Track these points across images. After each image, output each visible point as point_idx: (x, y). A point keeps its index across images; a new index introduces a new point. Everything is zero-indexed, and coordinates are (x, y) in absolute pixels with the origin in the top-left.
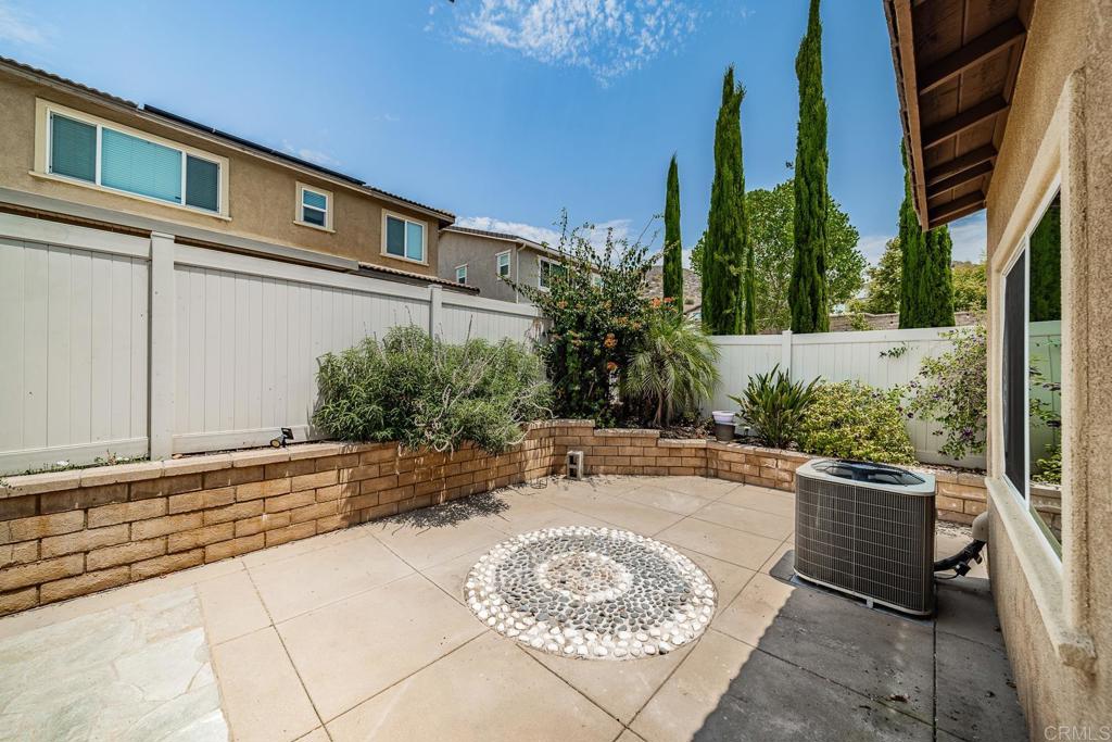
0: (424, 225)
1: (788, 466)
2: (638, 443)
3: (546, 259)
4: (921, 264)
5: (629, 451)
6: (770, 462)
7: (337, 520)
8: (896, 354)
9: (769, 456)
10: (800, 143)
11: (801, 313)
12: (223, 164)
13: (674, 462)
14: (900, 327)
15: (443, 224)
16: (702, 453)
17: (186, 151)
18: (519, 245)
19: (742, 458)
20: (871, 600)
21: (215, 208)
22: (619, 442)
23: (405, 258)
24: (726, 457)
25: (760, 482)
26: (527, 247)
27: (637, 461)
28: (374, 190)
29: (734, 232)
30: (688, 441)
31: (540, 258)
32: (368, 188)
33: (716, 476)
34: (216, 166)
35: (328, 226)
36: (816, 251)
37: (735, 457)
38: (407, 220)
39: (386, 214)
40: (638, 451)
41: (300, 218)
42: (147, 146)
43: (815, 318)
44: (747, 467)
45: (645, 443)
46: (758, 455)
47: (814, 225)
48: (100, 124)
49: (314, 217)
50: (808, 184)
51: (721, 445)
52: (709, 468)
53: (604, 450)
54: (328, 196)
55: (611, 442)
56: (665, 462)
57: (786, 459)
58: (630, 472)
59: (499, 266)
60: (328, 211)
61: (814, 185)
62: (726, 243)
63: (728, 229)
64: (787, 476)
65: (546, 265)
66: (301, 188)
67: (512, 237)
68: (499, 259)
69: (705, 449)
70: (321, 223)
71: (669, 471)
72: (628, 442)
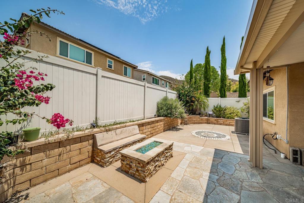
0: (131, 68)
1: (223, 121)
2: (196, 118)
3: (154, 77)
4: (242, 87)
5: (194, 119)
6: (220, 120)
7: (162, 131)
8: (238, 102)
9: (219, 119)
10: (221, 63)
11: (222, 94)
12: (93, 53)
13: (202, 121)
14: (238, 97)
15: (135, 68)
16: (206, 120)
17: (86, 50)
18: (148, 73)
19: (214, 120)
20: (246, 134)
21: (91, 64)
22: (193, 118)
23: (127, 76)
24: (211, 120)
25: (218, 124)
26: (151, 74)
27: (196, 121)
28: (123, 60)
29: (209, 78)
30: (204, 118)
31: (152, 76)
32: (121, 60)
33: (209, 124)
34: (91, 54)
35: (113, 69)
36: (225, 83)
37: (213, 120)
38: (128, 67)
39: (124, 65)
40: (196, 119)
41: (107, 67)
42: (78, 49)
43: (225, 95)
44: (215, 122)
45: (197, 118)
46: (217, 119)
47: (224, 79)
48: (69, 43)
49: (110, 66)
50: (223, 71)
51: (210, 118)
52: (208, 122)
53: (190, 120)
54: (113, 61)
55: (191, 118)
56: (201, 121)
57: (222, 120)
58: (194, 124)
59: (142, 78)
60: (113, 65)
61: (224, 71)
62: (208, 80)
63: (208, 78)
64: (223, 123)
65: (153, 78)
66: (108, 59)
67: (147, 71)
68: (142, 76)
69: (207, 119)
70: (111, 68)
71: (201, 123)
72: (194, 118)
